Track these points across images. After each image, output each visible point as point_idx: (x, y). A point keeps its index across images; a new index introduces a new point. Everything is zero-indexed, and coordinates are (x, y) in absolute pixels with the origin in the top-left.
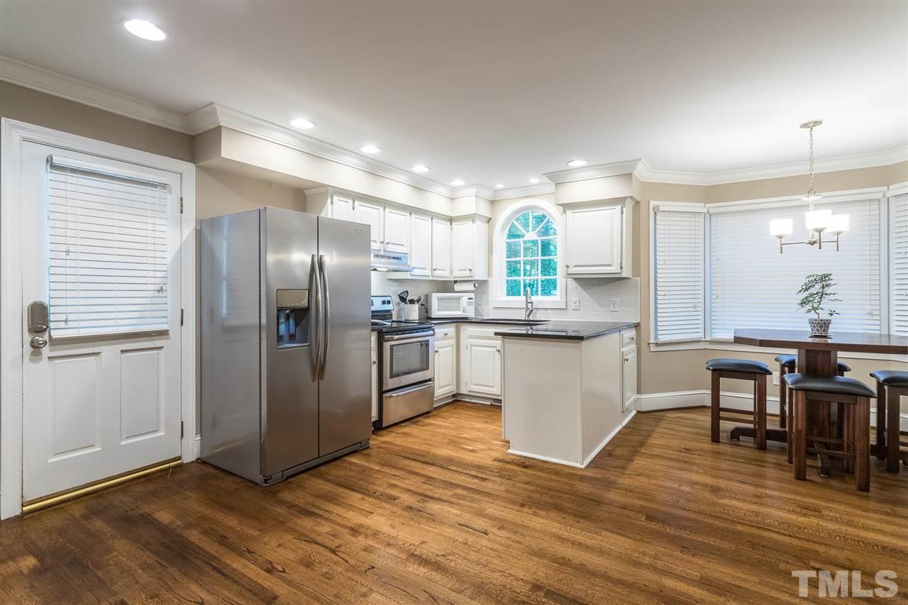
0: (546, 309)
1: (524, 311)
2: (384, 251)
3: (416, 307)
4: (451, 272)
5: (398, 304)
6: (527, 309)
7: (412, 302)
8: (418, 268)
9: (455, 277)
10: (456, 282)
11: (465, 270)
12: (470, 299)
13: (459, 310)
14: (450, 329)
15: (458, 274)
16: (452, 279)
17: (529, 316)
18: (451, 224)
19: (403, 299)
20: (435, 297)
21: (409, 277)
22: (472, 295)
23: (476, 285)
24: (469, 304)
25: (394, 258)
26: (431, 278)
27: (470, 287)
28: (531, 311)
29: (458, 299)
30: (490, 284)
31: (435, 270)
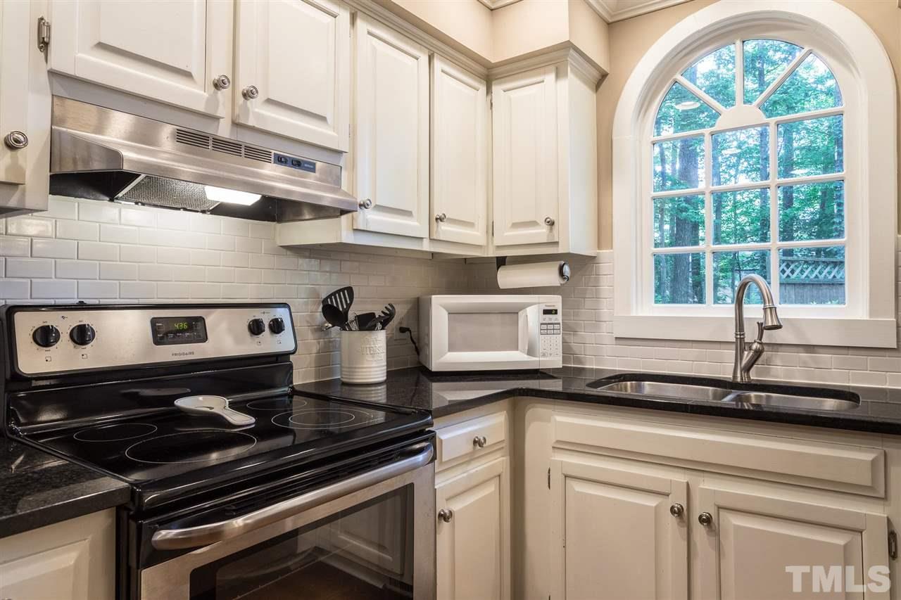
0: (810, 348)
1: (731, 353)
2: (236, 124)
3: (379, 339)
4: (491, 230)
5: (320, 330)
6: (741, 345)
7: (367, 323)
8: (381, 208)
9: (498, 247)
10: (501, 261)
11: (533, 224)
12: (546, 312)
13: (517, 348)
14: (492, 424)
15: (509, 238)
16: (492, 253)
17: (748, 369)
18: (489, 91)
19: (334, 313)
20: (441, 306)
21: (348, 238)
22: (555, 301)
23: (566, 269)
24: (546, 328)
25: (280, 160)
26: (426, 246)
27: (547, 276)
28: (758, 354)
29: (512, 313)
30: (604, 268)
31: (439, 219)
